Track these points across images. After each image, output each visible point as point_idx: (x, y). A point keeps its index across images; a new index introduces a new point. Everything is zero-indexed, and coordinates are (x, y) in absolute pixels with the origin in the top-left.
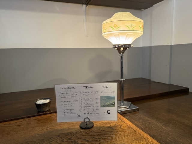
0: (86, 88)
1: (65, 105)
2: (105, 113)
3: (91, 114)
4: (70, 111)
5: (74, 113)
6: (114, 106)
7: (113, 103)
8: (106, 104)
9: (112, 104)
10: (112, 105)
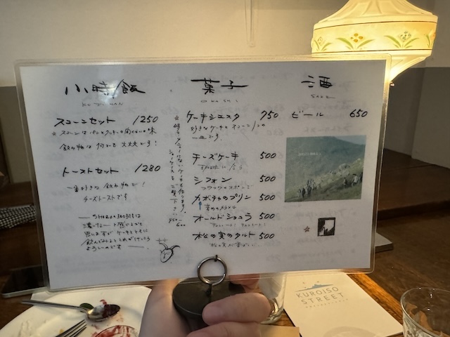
0: (209, 89)
1: (91, 194)
2: (307, 230)
3: (233, 240)
4: (117, 228)
5: (141, 235)
6: (357, 194)
7: (356, 179)
8: (317, 181)
9: (348, 184)
10: (349, 187)
